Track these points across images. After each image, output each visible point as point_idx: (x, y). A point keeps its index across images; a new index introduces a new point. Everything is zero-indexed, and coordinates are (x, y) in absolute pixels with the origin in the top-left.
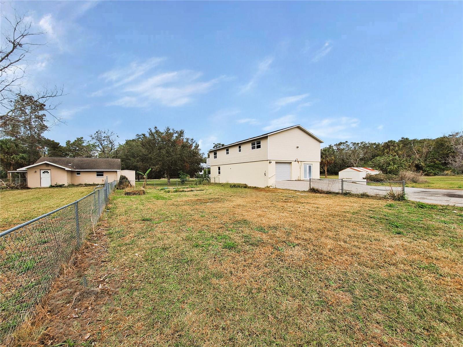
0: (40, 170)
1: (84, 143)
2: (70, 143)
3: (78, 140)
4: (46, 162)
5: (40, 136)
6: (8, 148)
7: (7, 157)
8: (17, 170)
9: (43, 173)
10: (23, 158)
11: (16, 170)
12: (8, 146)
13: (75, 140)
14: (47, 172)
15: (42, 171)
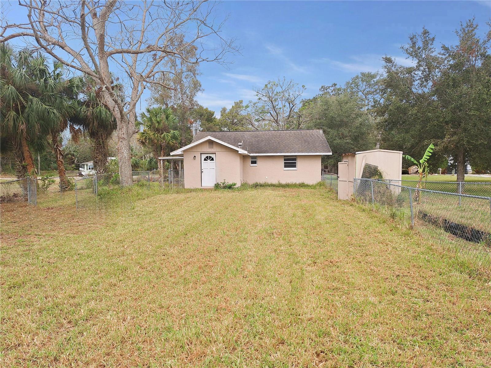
0: (201, 154)
1: (248, 107)
2: (227, 111)
3: (236, 105)
4: (209, 138)
5: (192, 100)
6: (158, 122)
7: (157, 136)
8: (172, 154)
9: (205, 160)
10: (174, 137)
11: (169, 155)
12: (158, 120)
13: (233, 107)
14: (210, 157)
15: (204, 157)
